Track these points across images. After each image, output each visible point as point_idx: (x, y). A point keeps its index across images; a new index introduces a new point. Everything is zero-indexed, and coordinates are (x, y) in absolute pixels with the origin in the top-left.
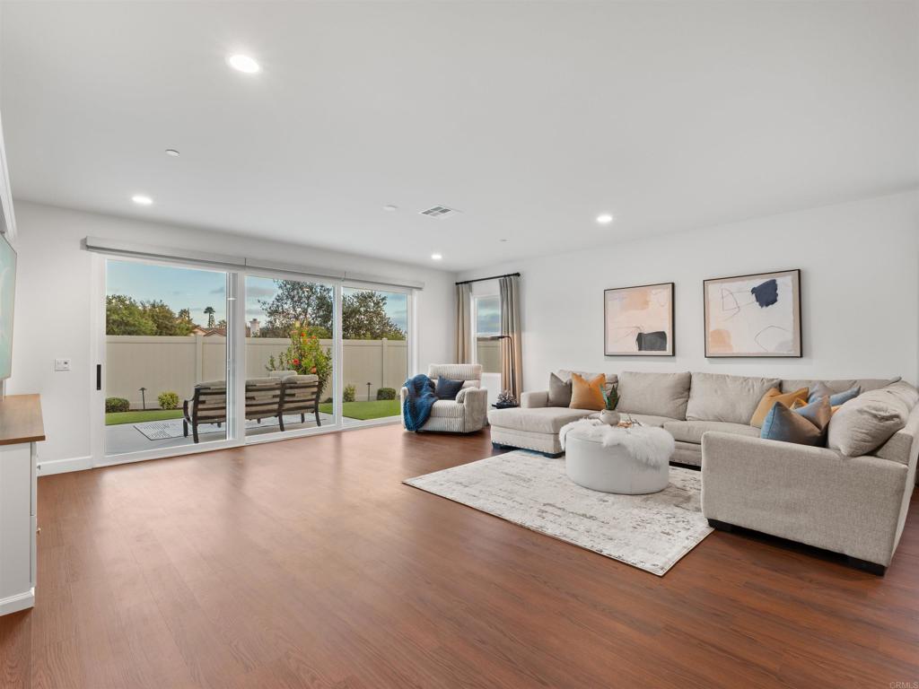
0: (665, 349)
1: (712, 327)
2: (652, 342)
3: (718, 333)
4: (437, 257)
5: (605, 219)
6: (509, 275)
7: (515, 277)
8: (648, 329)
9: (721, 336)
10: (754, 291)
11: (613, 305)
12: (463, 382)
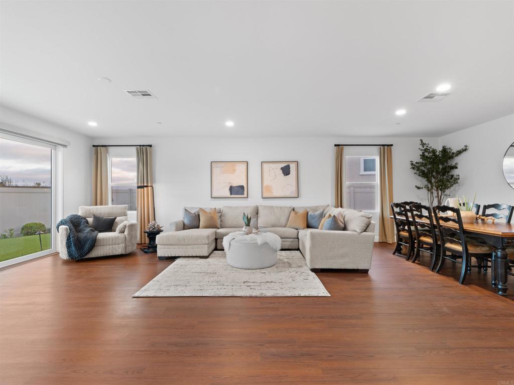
0: (244, 194)
1: (265, 184)
2: (237, 191)
3: (267, 186)
4: (93, 124)
5: (230, 124)
6: (143, 146)
7: (148, 147)
8: (235, 184)
9: (269, 188)
10: (282, 169)
11: (216, 171)
12: (116, 218)
